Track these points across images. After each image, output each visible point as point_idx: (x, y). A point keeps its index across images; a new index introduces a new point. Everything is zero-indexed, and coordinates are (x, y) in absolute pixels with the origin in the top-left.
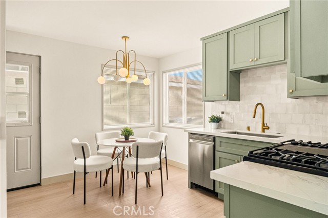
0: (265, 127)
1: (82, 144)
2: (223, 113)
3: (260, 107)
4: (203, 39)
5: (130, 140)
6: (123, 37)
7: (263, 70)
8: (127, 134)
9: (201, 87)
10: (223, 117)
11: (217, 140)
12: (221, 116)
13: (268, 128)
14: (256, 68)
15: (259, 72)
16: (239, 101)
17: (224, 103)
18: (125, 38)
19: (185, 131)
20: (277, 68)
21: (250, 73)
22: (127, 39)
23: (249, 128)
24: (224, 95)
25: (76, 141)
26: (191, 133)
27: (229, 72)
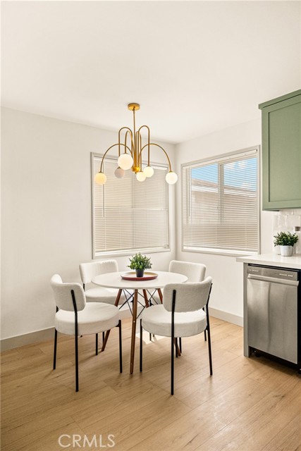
1: (71, 286)
2: (298, 229)
5: (145, 276)
6: (130, 105)
8: (140, 266)
10: (299, 235)
12: (296, 234)
18: (133, 105)
19: (238, 260)
22: (136, 108)
25: (57, 280)
26: (249, 264)
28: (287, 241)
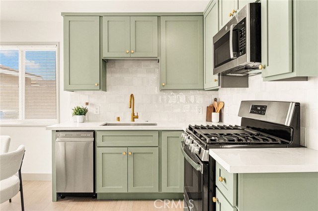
0: (134, 117)
2: (87, 104)
4: (65, 15)
7: (131, 63)
11: (99, 135)
13: (137, 117)
14: (124, 60)
15: (126, 65)
16: (106, 91)
20: (143, 63)
21: (117, 64)
23: (118, 119)
24: (96, 84)
27: (101, 60)
28: (81, 112)
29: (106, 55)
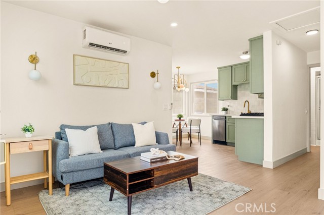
2: (229, 106)
3: (247, 102)
4: (219, 68)
9: (217, 92)
10: (229, 108)
11: (227, 118)
12: (228, 107)
16: (237, 100)
17: (230, 101)
18: (178, 68)
24: (230, 97)
27: (232, 86)
28: (225, 110)
29: (234, 83)
